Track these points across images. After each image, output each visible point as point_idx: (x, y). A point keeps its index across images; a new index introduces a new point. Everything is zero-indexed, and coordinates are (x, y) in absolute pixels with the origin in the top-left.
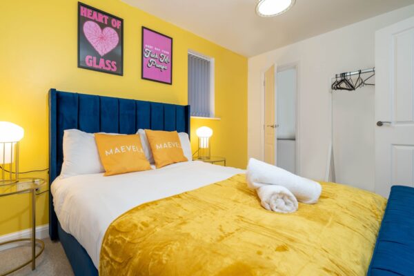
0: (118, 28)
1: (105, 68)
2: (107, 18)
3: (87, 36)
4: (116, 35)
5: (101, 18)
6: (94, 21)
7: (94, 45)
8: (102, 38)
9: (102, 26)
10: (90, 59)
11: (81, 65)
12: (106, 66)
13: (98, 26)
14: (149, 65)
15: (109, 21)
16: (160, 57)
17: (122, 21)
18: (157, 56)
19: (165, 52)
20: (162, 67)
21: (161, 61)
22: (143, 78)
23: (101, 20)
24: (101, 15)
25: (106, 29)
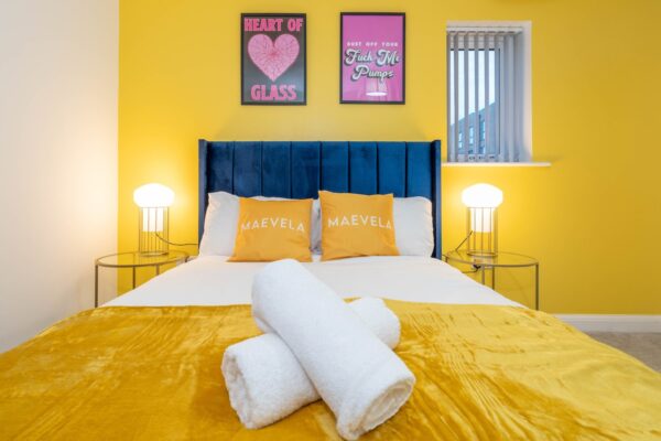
0: (298, 30)
1: (278, 99)
2: (280, 20)
3: (253, 58)
4: (296, 42)
5: (271, 25)
6: (263, 32)
7: (261, 68)
8: (274, 54)
9: (274, 36)
10: (257, 90)
11: (246, 101)
12: (281, 95)
13: (268, 38)
14: (354, 78)
15: (284, 25)
16: (378, 56)
17: (303, 17)
18: (370, 57)
19: (388, 44)
20: (383, 75)
21: (379, 62)
22: (342, 101)
23: (272, 28)
24: (272, 21)
25: (280, 39)
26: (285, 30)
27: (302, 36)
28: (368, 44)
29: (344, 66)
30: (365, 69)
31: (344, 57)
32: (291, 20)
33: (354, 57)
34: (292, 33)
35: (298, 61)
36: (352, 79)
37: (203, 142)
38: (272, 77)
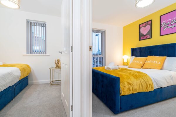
3: (141, 32)
8: (145, 30)
10: (142, 37)
13: (144, 27)
14: (164, 29)
15: (147, 23)
16: (171, 22)
17: (151, 20)
18: (169, 23)
19: (175, 18)
20: (173, 26)
21: (172, 23)
22: (160, 36)
23: (145, 25)
24: (145, 24)
25: (146, 27)
26: (147, 24)
28: (168, 20)
29: (161, 27)
30: (167, 27)
31: (161, 25)
32: (149, 22)
33: (164, 25)
34: (149, 25)
35: (150, 29)
36: (163, 30)
37: (131, 48)
38: (145, 34)
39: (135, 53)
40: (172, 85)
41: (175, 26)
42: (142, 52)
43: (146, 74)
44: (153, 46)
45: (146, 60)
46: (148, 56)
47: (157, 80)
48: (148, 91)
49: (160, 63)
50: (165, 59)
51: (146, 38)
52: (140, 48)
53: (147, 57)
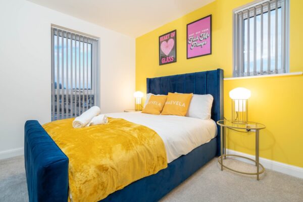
3: (162, 50)
4: (173, 41)
6: (164, 40)
8: (167, 47)
10: (163, 60)
11: (160, 64)
13: (166, 42)
15: (170, 36)
16: (201, 37)
17: (175, 31)
18: (197, 38)
19: (204, 31)
20: (202, 44)
21: (201, 39)
22: (187, 58)
23: (167, 38)
24: (166, 36)
25: (169, 41)
26: (170, 38)
27: (175, 38)
28: (196, 33)
29: (188, 45)
30: (196, 44)
31: (188, 41)
32: (172, 33)
33: (192, 40)
34: (173, 38)
35: (174, 47)
36: (191, 49)
37: (147, 79)
38: (167, 55)
39: (152, 87)
40: (200, 145)
41: (204, 44)
42: (163, 86)
43: (156, 133)
44: (177, 75)
45: (166, 100)
46: (169, 93)
47: (174, 143)
48: (156, 172)
49: (184, 105)
50: (191, 99)
51: (169, 61)
52: (160, 79)
53: (167, 94)
